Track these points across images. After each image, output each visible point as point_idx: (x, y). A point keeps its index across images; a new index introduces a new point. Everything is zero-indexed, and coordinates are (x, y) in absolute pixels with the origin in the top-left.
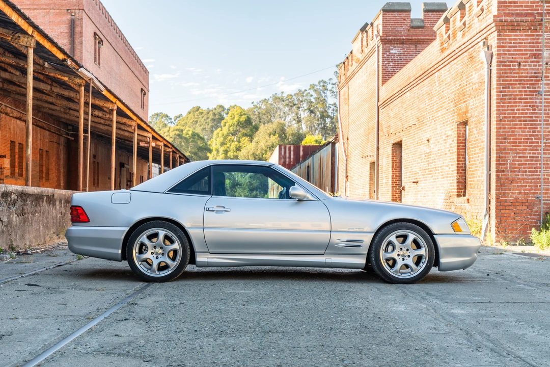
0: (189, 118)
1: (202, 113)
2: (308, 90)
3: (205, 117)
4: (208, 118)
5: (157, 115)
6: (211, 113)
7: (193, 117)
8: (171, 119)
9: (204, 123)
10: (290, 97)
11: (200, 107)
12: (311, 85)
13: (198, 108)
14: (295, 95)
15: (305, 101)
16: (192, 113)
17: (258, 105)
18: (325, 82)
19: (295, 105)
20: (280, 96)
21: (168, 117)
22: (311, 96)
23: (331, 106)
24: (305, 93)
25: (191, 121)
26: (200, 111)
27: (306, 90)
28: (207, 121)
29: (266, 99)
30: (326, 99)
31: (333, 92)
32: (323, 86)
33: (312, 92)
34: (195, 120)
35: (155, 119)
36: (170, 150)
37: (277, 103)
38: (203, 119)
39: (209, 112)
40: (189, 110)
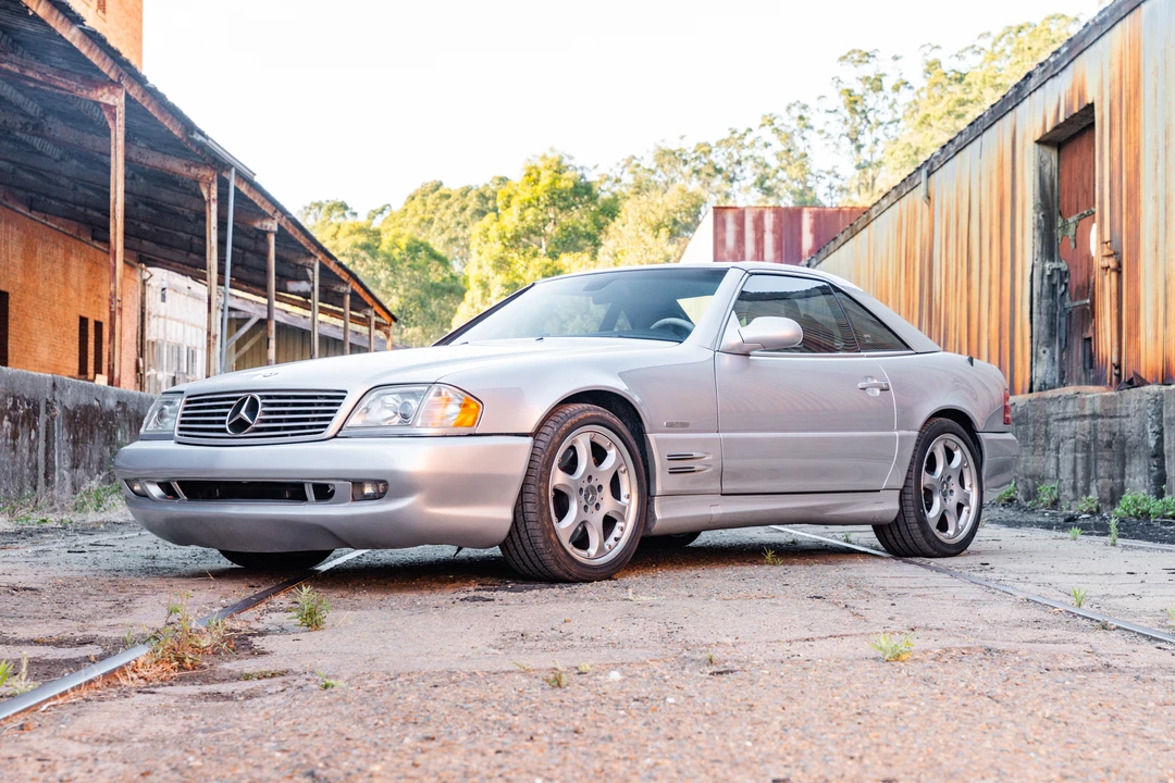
0: (410, 212)
1: (448, 196)
2: (754, 127)
3: (456, 207)
4: (463, 209)
5: (319, 205)
6: (472, 194)
7: (420, 209)
8: (355, 214)
9: (453, 225)
10: (706, 149)
11: (441, 184)
12: (765, 116)
13: (438, 186)
14: (718, 144)
15: (746, 159)
16: (417, 198)
17: (611, 174)
18: (805, 107)
19: (719, 171)
20: (674, 147)
21: (346, 208)
22: (766, 145)
23: (824, 175)
24: (747, 141)
25: (416, 220)
26: (441, 190)
27: (750, 130)
28: (461, 218)
29: (634, 158)
30: (808, 151)
31: (828, 136)
32: (801, 118)
33: (767, 134)
34: (427, 217)
35: (311, 216)
36: (343, 289)
37: (667, 167)
38: (450, 212)
39: (465, 193)
40: (411, 191)
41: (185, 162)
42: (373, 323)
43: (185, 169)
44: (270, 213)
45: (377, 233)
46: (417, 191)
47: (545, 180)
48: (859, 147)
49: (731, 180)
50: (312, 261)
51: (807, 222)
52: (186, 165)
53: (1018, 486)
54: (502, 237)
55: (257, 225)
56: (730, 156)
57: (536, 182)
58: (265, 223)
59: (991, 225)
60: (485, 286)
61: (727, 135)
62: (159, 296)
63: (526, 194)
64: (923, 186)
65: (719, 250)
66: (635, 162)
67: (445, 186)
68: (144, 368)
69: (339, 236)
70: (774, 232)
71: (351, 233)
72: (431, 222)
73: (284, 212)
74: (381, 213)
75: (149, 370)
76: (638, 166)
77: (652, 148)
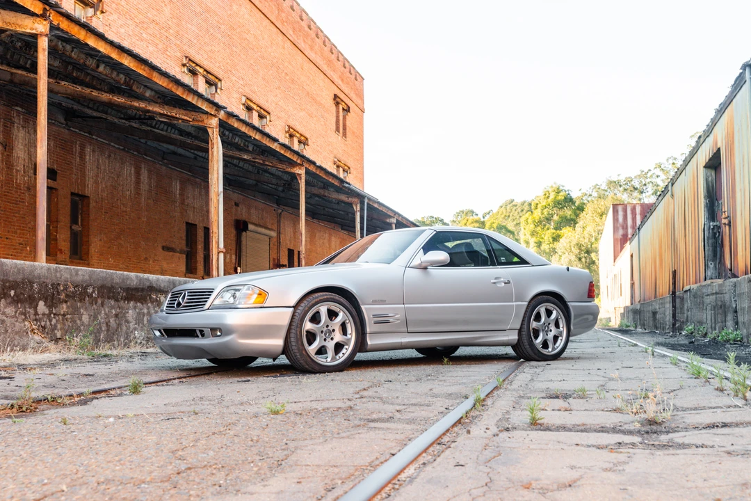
0: (500, 213)
1: (516, 206)
2: (652, 169)
3: (519, 210)
4: (522, 210)
5: (463, 212)
6: (526, 204)
7: (504, 211)
8: (477, 215)
9: (518, 217)
10: (630, 180)
11: (515, 200)
12: (656, 164)
13: (512, 201)
14: (635, 177)
15: (649, 183)
16: (504, 207)
17: (588, 193)
18: (675, 159)
19: (636, 189)
20: (615, 180)
22: (658, 176)
24: (649, 175)
25: (503, 216)
26: (514, 203)
27: (650, 171)
29: (597, 185)
32: (673, 164)
33: (658, 172)
34: (507, 214)
37: (612, 188)
38: (516, 212)
39: (523, 204)
40: (501, 204)
43: (347, 199)
46: (504, 203)
49: (641, 193)
56: (641, 182)
61: (639, 173)
65: (616, 223)
66: (598, 187)
70: (641, 214)
71: (472, 223)
72: (509, 216)
77: (605, 180)
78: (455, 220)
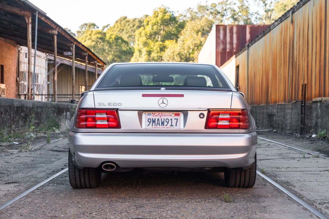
0: (116, 27)
1: (129, 21)
3: (131, 25)
4: (134, 26)
5: (86, 24)
6: (137, 21)
7: (119, 25)
8: (98, 27)
9: (130, 31)
10: (215, 5)
11: (126, 17)
13: (125, 18)
14: (219, 4)
15: (228, 9)
16: (119, 22)
17: (183, 14)
19: (219, 13)
20: (204, 5)
21: (95, 25)
22: (235, 4)
23: (254, 14)
24: (228, 3)
25: (118, 29)
26: (127, 20)
28: (133, 29)
29: (190, 8)
30: (249, 6)
34: (122, 28)
35: (84, 28)
36: (85, 54)
37: (202, 11)
38: (129, 27)
39: (134, 20)
40: (117, 20)
41: (20, 9)
42: (97, 65)
43: (19, 11)
44: (55, 27)
45: (105, 34)
46: (118, 19)
47: (160, 16)
48: (266, 5)
49: (223, 16)
50: (72, 45)
51: (248, 30)
52: (20, 10)
53: (327, 132)
54: (146, 35)
55: (50, 32)
56: (223, 8)
57: (157, 16)
58: (53, 31)
59: (317, 32)
60: (140, 51)
62: (25, 56)
63: (154, 21)
64: (290, 17)
65: (218, 40)
66: (191, 10)
67: (128, 18)
68: (19, 81)
69: (92, 35)
70: (237, 33)
71: (96, 34)
72: (123, 30)
73: (60, 27)
74: (107, 27)
75: (21, 81)
76: (192, 11)
77: (197, 5)
78: (80, 30)
